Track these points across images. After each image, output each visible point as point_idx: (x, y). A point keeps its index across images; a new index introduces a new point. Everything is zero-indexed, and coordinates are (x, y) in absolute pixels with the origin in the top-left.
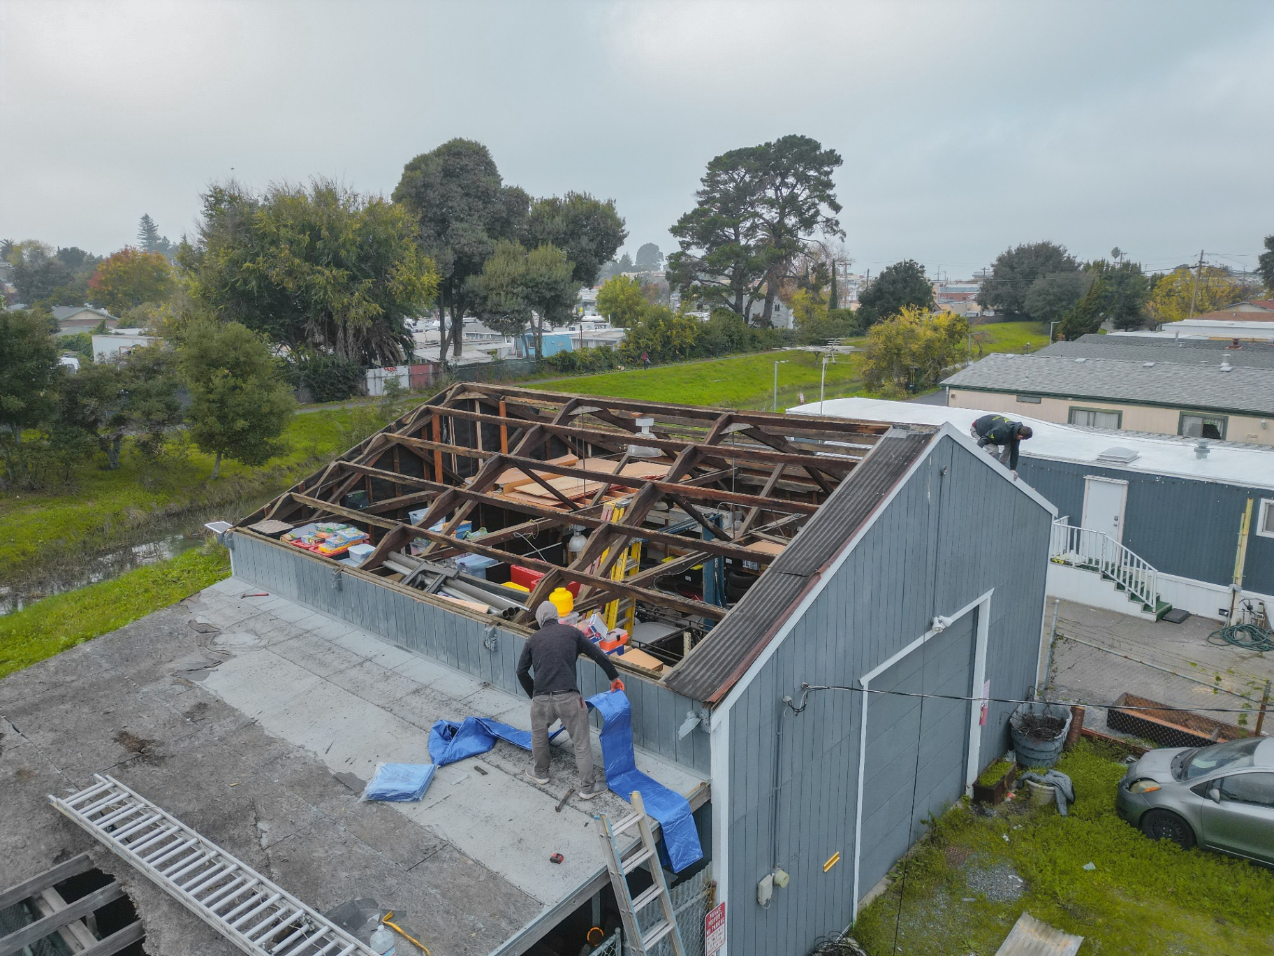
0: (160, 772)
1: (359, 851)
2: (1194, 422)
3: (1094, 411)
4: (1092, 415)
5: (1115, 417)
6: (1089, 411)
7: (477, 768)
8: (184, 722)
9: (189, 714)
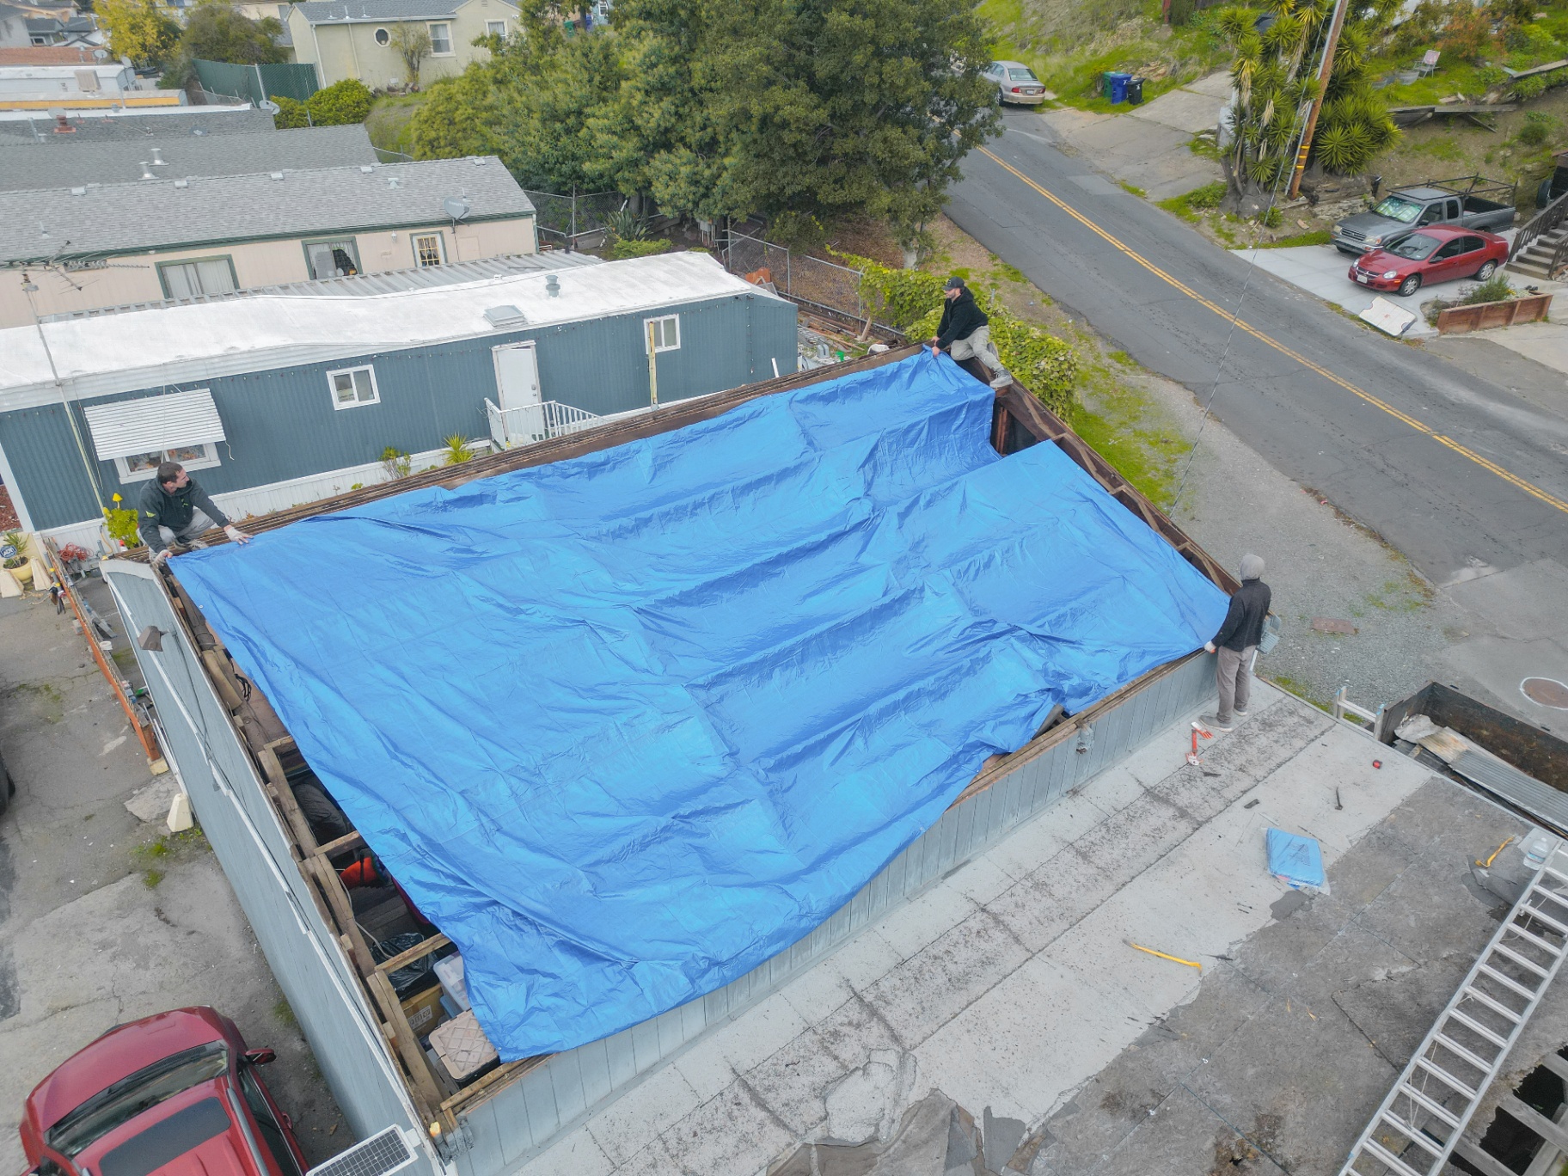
0: (1294, 1112)
1: (1400, 891)
2: (322, 249)
3: (194, 262)
4: (190, 269)
5: (224, 265)
6: (184, 263)
7: (1249, 806)
8: (1162, 1116)
9: (1139, 1115)
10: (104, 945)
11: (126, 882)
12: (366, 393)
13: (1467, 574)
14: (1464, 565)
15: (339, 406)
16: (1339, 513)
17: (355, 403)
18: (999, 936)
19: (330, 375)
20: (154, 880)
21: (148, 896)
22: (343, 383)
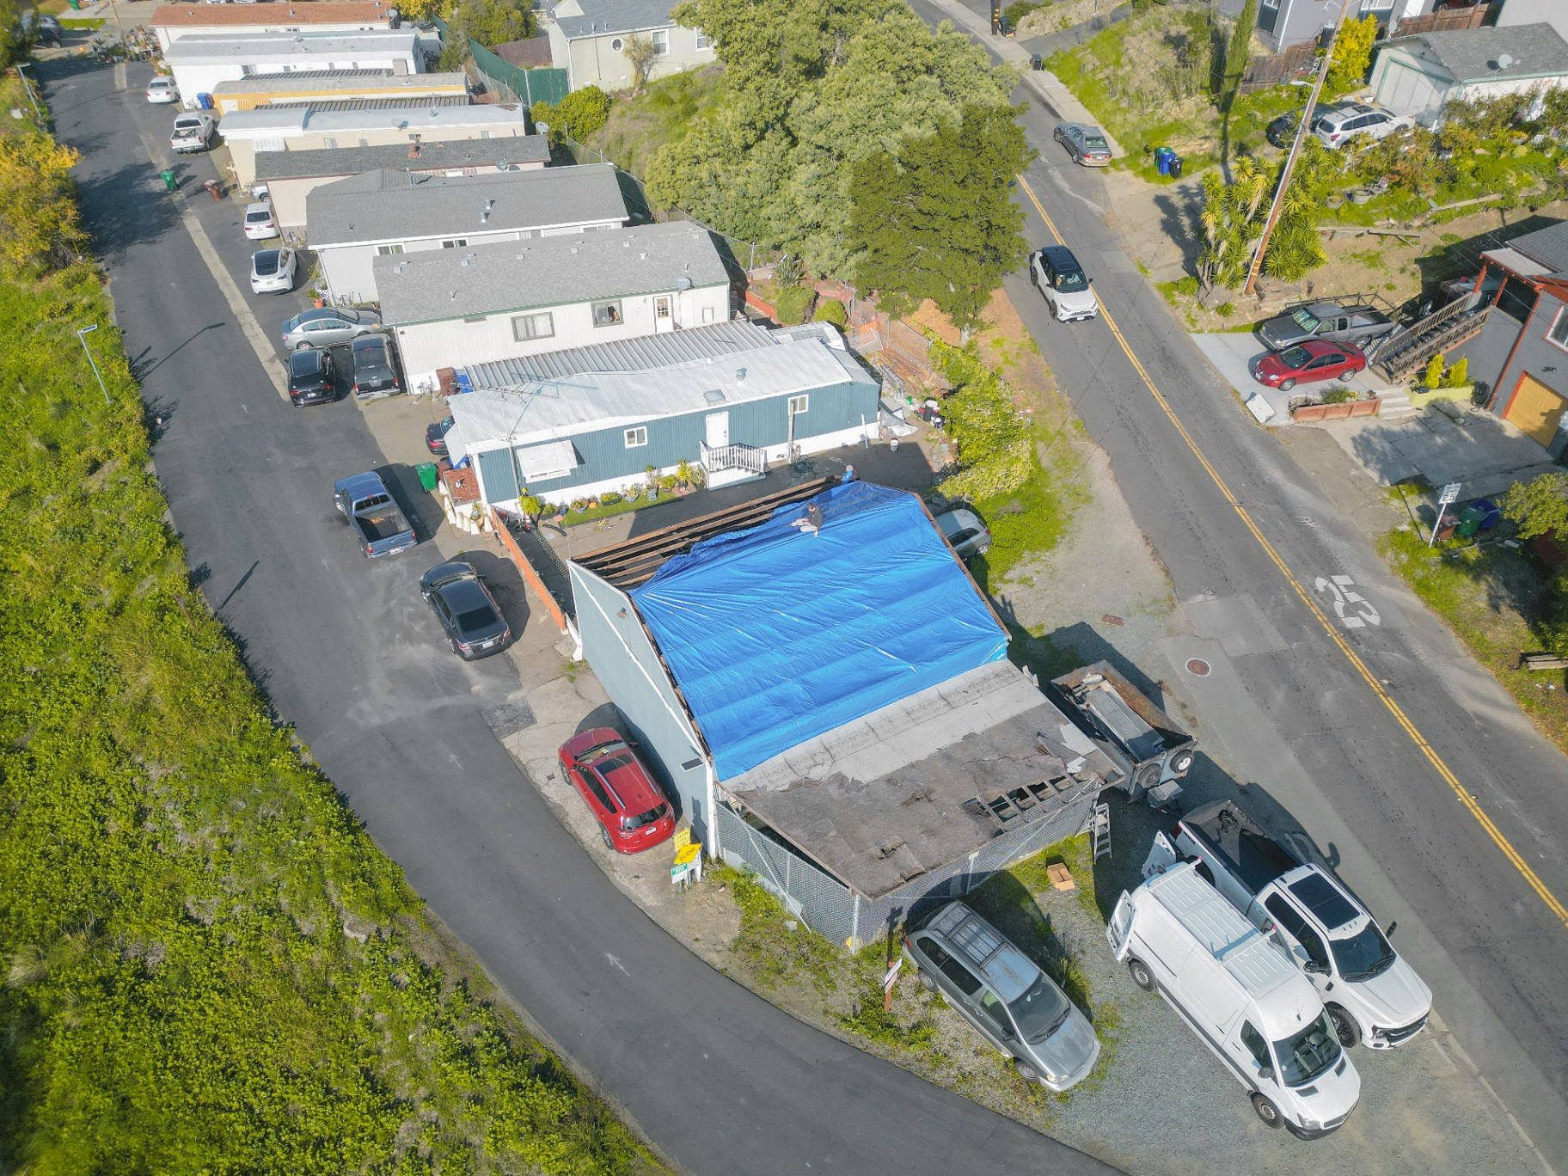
10: (560, 703)
11: (562, 679)
12: (641, 440)
13: (1200, 598)
14: (1199, 592)
15: (627, 446)
16: (1155, 552)
17: (635, 445)
18: (872, 734)
19: (626, 432)
20: (572, 679)
21: (571, 686)
22: (631, 435)
